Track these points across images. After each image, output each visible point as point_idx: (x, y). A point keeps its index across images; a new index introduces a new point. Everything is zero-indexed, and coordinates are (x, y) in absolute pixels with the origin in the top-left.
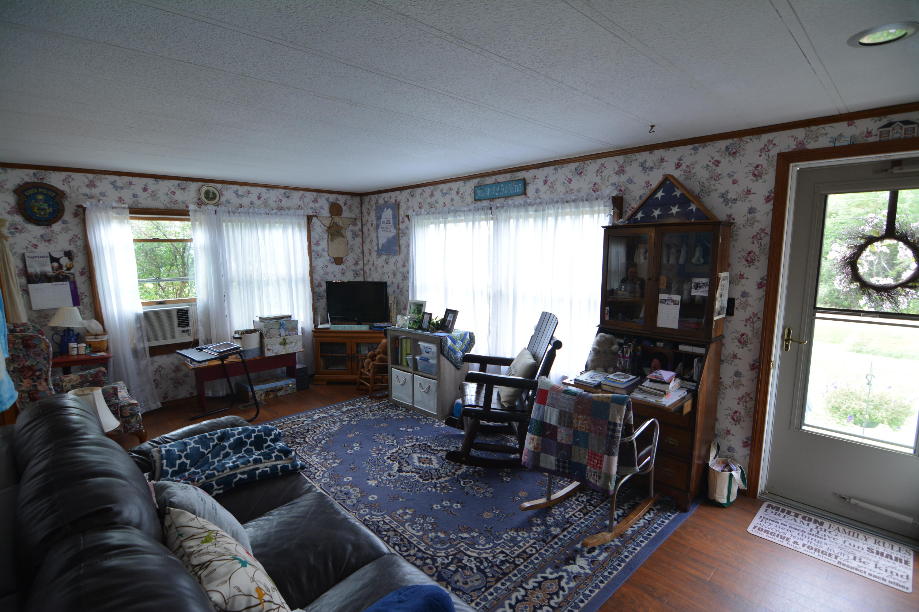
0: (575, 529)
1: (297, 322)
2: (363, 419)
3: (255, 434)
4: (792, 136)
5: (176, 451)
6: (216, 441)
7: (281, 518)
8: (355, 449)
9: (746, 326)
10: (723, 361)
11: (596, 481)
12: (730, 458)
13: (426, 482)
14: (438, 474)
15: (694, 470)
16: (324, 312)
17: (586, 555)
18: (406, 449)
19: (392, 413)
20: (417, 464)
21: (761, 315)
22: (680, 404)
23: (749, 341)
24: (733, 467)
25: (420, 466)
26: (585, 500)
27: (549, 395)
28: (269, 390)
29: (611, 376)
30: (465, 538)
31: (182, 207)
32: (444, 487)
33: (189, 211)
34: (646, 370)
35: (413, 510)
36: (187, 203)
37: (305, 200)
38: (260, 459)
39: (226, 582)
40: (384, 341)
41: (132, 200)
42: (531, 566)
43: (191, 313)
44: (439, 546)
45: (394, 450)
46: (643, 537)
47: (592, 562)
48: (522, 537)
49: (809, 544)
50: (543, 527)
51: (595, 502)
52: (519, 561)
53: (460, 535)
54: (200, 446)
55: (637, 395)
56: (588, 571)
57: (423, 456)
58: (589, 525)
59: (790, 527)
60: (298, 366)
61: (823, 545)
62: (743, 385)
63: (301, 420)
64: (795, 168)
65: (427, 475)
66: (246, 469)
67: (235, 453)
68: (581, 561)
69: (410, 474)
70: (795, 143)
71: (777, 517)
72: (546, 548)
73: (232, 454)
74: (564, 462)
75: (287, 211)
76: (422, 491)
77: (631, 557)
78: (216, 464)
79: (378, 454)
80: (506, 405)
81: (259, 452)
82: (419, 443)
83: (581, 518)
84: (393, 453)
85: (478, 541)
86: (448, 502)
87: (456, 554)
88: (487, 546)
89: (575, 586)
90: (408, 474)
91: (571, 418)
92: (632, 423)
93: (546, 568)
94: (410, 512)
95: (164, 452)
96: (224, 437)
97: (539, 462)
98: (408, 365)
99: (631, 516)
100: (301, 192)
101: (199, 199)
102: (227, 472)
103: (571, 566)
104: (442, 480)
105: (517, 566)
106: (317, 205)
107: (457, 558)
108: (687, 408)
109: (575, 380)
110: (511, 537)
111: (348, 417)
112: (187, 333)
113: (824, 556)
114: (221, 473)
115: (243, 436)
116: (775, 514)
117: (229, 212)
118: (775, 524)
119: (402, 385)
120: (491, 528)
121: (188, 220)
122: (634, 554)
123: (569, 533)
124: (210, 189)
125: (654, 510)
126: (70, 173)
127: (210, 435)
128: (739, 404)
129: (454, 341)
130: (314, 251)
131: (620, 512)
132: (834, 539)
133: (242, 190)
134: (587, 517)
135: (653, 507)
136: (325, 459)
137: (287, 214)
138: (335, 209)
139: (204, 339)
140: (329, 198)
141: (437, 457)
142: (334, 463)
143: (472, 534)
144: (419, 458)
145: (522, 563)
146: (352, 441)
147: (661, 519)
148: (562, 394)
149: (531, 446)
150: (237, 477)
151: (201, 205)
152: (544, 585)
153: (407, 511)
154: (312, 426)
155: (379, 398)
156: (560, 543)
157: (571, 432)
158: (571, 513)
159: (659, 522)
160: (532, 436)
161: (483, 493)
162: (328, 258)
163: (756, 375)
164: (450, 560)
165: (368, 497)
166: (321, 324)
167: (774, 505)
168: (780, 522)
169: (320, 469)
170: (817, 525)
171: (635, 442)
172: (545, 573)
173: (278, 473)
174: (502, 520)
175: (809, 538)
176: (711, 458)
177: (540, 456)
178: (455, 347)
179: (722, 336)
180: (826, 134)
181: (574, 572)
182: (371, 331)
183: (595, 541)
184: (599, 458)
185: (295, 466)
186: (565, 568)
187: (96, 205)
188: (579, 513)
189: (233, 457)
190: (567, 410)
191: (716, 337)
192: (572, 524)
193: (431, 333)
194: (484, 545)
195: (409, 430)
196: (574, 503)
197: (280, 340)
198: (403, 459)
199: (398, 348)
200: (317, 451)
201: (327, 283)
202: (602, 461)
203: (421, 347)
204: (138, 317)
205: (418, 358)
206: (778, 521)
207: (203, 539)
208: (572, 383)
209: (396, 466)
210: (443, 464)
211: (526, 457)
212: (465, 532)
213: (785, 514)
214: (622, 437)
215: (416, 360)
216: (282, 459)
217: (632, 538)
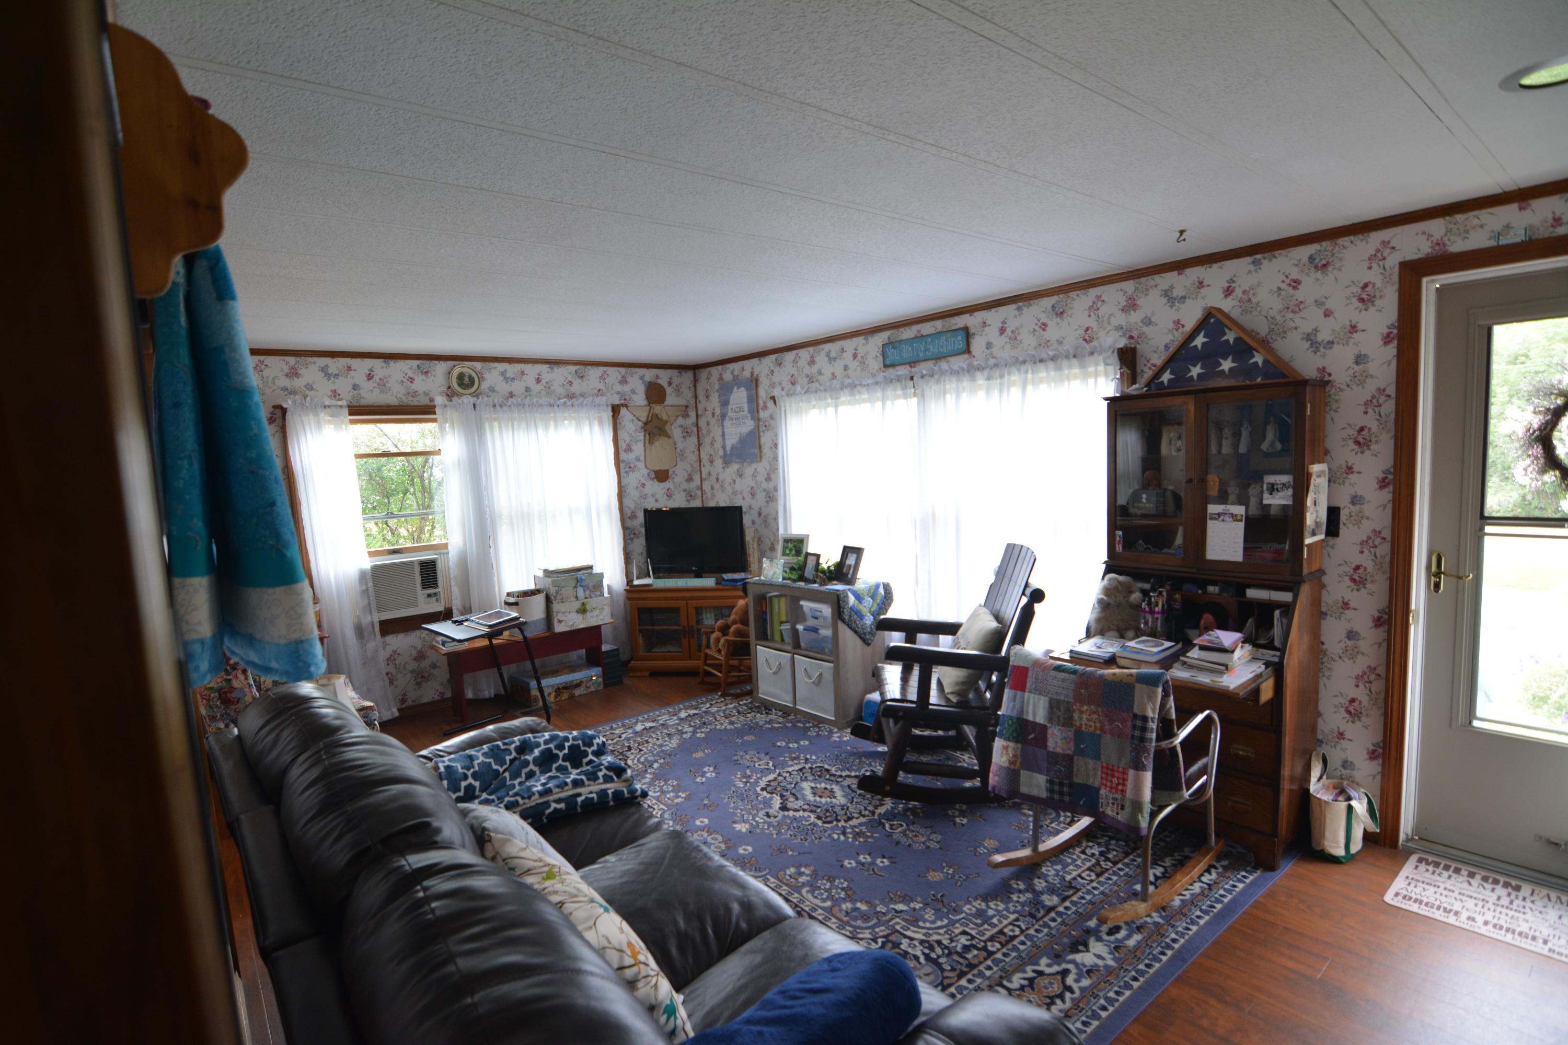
0: (1083, 898)
1: (601, 575)
2: (715, 729)
3: (569, 744)
4: (1424, 233)
5: (459, 767)
6: (514, 754)
7: (624, 865)
8: (708, 775)
9: (1362, 552)
10: (1326, 614)
11: (1118, 814)
12: (1347, 779)
13: (829, 826)
14: (846, 814)
15: (1284, 799)
16: (642, 559)
17: (1105, 937)
18: (791, 774)
19: (761, 718)
20: (810, 797)
21: (1387, 533)
22: (1254, 685)
23: (1369, 579)
24: (1353, 793)
25: (815, 801)
26: (1097, 853)
27: (1030, 674)
28: (561, 686)
29: (1132, 644)
30: (902, 911)
31: (424, 401)
32: (858, 833)
33: (434, 407)
34: (1191, 633)
35: (812, 868)
36: (432, 395)
37: (607, 381)
38: (582, 780)
39: (591, 928)
40: (741, 602)
41: (351, 394)
42: (1014, 954)
43: (440, 566)
44: (859, 923)
45: (771, 777)
46: (1201, 910)
47: (1117, 948)
48: (996, 910)
49: (1495, 921)
50: (1029, 895)
51: (1115, 856)
52: (993, 946)
53: (892, 906)
54: (492, 760)
55: (1179, 673)
56: (1111, 963)
57: (818, 786)
58: (1107, 891)
59: (1460, 893)
60: (605, 648)
61: (1521, 922)
62: (1363, 654)
63: (617, 732)
64: (1431, 286)
65: (828, 814)
66: (563, 795)
67: (543, 772)
68: (1096, 947)
69: (801, 813)
70: (1429, 243)
71: (1436, 877)
72: (1037, 927)
73: (538, 773)
74: (1061, 784)
75: (581, 399)
76: (823, 839)
77: (1182, 941)
78: (517, 788)
79: (746, 782)
80: (954, 699)
81: (578, 771)
82: (809, 765)
83: (1092, 881)
84: (770, 781)
85: (923, 916)
86: (867, 857)
87: (889, 935)
88: (939, 923)
89: (1091, 985)
90: (797, 814)
91: (1069, 710)
92: (1174, 717)
93: (1040, 958)
94: (807, 872)
95: (442, 769)
96: (524, 748)
97: (1019, 785)
98: (783, 640)
99: (1178, 877)
100: (601, 369)
101: (449, 387)
102: (536, 800)
103: (1081, 954)
104: (854, 822)
105: (991, 954)
106: (627, 388)
107: (891, 941)
108: (1267, 693)
109: (1071, 651)
110: (978, 910)
111: (690, 726)
112: (434, 599)
113: (1524, 940)
114: (527, 801)
115: (552, 746)
116: (1433, 873)
117: (494, 406)
118: (1432, 889)
119: (775, 673)
120: (942, 896)
121: (434, 421)
122: (1187, 937)
123: (1074, 903)
124: (466, 371)
125: (1216, 868)
126: (262, 358)
127: (505, 744)
128: (1357, 686)
129: (859, 597)
130: (623, 461)
131: (1159, 871)
132: (1541, 912)
133: (512, 369)
134: (1102, 879)
135: (1215, 863)
136: (662, 792)
137: (582, 405)
138: (655, 394)
139: (460, 607)
140: (644, 375)
141: (842, 787)
142: (677, 797)
143: (912, 905)
144: (812, 788)
145: (999, 950)
146: (700, 764)
147: (1231, 882)
148: (1053, 673)
149: (1005, 759)
150: (549, 806)
151: (452, 396)
152: (1039, 984)
153: (803, 869)
154: (634, 741)
155: (738, 697)
156: (1059, 920)
157: (1071, 734)
158: (1075, 874)
159: (1226, 887)
160: (1005, 743)
161: (923, 843)
162: (646, 472)
163: (1385, 635)
164: (880, 944)
165: (737, 850)
166: (638, 578)
167: (1430, 859)
168: (1442, 886)
169: (655, 807)
170: (1510, 890)
171: (1179, 750)
172: (1039, 965)
173: (609, 802)
174: (959, 884)
175: (1494, 911)
176: (1314, 779)
177: (1019, 775)
178: (861, 607)
179: (1321, 572)
180: (1481, 226)
181: (1087, 964)
182: (720, 587)
183: (1119, 913)
184: (1121, 776)
185: (632, 792)
186: (1071, 957)
187: (302, 405)
188: (1088, 872)
189: (542, 778)
190: (1062, 698)
191: (1311, 573)
192: (1078, 890)
193: (821, 585)
194: (933, 922)
195: (791, 745)
196: (1079, 857)
197: (577, 605)
198: (787, 791)
199: (765, 613)
200: (647, 780)
201: (646, 511)
202: (1125, 780)
203: (805, 609)
204: (363, 574)
205: (800, 627)
206: (1437, 884)
207: (544, 875)
208: (1067, 657)
209: (777, 802)
210: (853, 798)
211: (997, 778)
212: (900, 902)
213: (1450, 872)
214: (1158, 740)
215: (797, 631)
216: (612, 781)
217: (1182, 912)
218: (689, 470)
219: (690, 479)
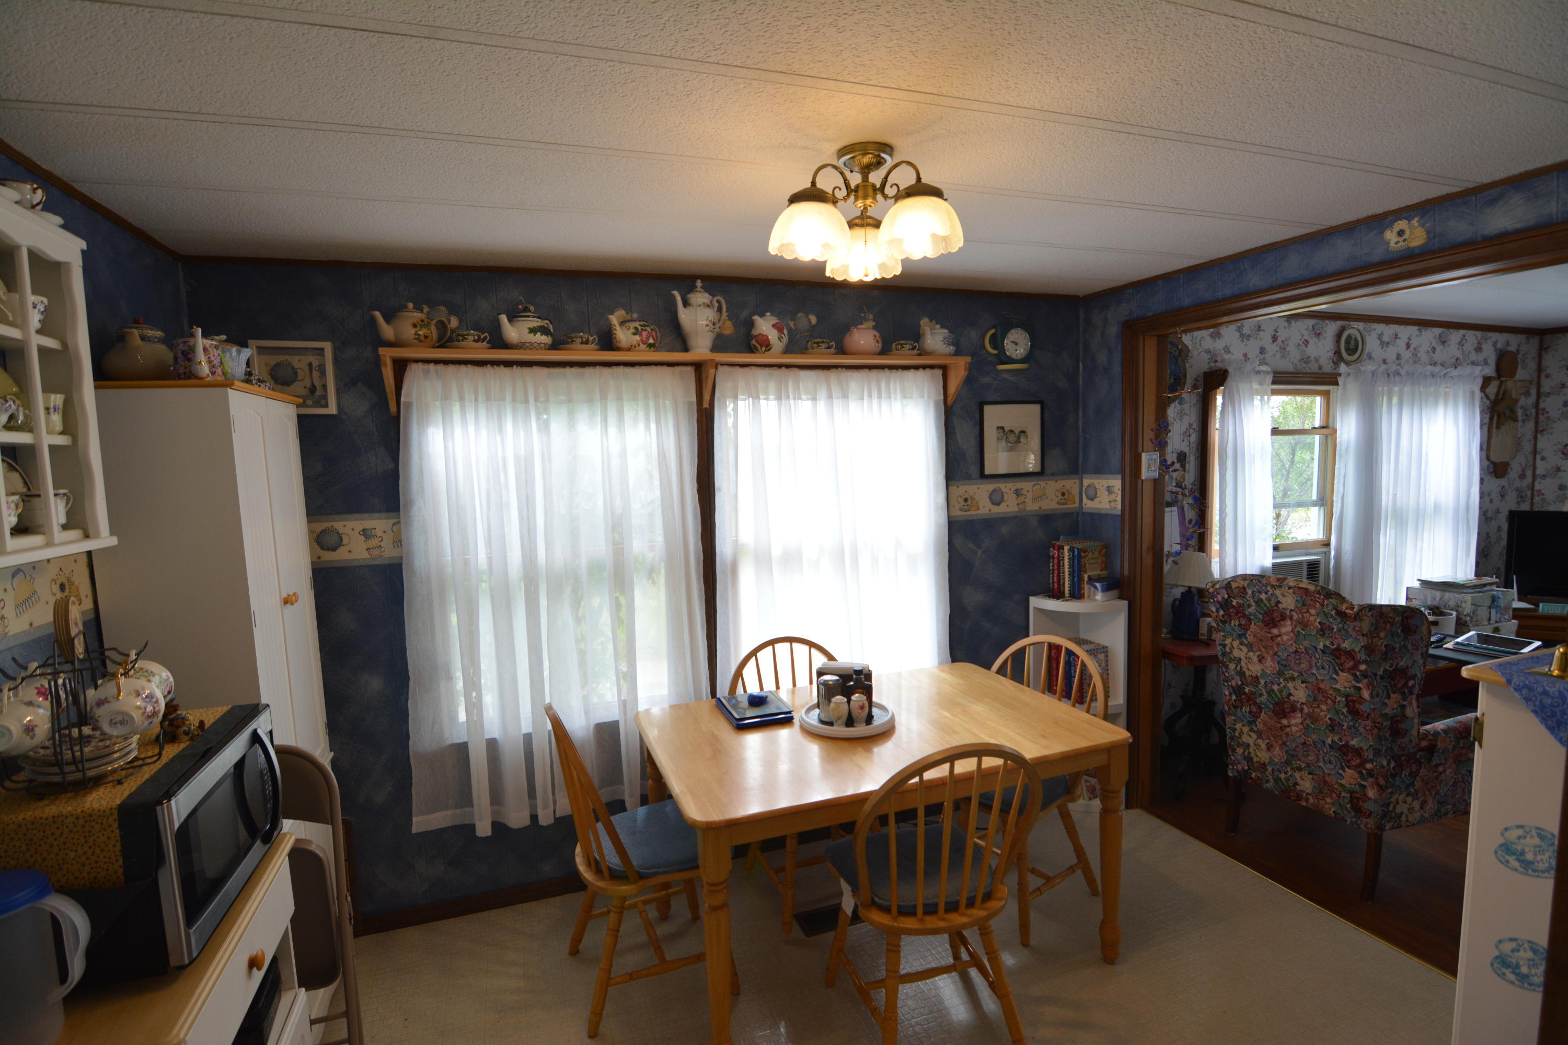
138: (1509, 365)
218: (1524, 465)
219: (1523, 476)
